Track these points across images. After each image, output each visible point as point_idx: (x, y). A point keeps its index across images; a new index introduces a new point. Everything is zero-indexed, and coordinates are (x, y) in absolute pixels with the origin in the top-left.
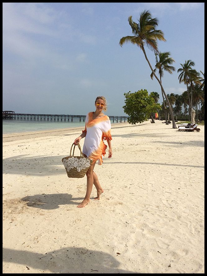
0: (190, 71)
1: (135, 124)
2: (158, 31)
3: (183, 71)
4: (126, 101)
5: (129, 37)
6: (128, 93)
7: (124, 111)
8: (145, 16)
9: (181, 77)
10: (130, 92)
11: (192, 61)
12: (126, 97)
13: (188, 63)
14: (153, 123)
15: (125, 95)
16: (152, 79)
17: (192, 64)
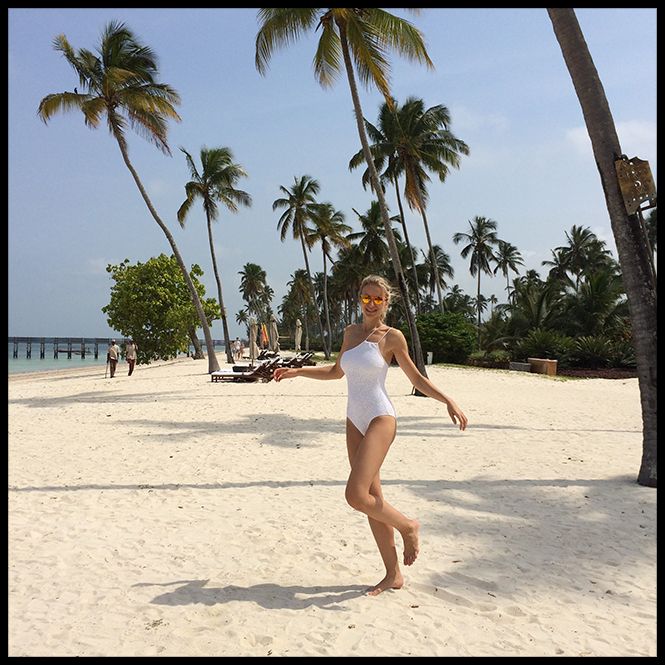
0: (308, 206)
1: (147, 363)
2: (162, 87)
3: (288, 206)
4: (114, 292)
5: (69, 97)
6: (122, 265)
7: (109, 321)
8: (117, 38)
9: (286, 224)
10: (127, 261)
11: (314, 179)
12: (114, 277)
13: (303, 183)
14: (199, 358)
15: (108, 270)
16: (182, 225)
17: (313, 186)
